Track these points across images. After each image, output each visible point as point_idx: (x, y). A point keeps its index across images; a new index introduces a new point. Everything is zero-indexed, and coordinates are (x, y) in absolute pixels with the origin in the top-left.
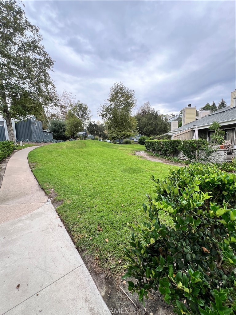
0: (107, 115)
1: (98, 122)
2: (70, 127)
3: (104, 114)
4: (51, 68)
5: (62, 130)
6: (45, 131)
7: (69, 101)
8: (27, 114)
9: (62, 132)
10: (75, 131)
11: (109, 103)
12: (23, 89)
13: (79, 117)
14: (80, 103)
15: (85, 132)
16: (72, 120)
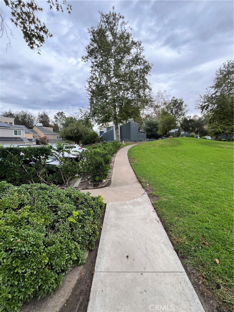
0: (208, 105)
1: (195, 116)
2: (162, 126)
3: (205, 106)
4: (149, 73)
5: (155, 129)
6: (140, 131)
7: (163, 99)
8: (129, 118)
9: (155, 131)
10: (168, 129)
11: (213, 91)
12: (127, 98)
13: (173, 114)
14: (175, 99)
15: (178, 130)
16: (166, 118)
